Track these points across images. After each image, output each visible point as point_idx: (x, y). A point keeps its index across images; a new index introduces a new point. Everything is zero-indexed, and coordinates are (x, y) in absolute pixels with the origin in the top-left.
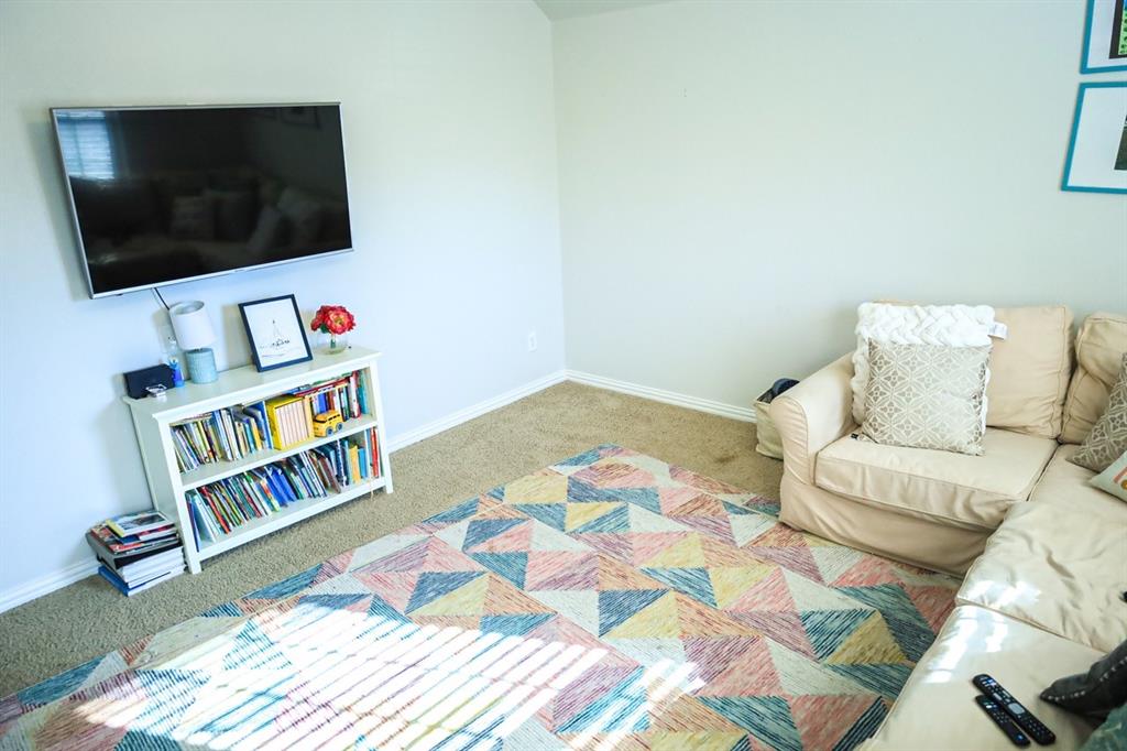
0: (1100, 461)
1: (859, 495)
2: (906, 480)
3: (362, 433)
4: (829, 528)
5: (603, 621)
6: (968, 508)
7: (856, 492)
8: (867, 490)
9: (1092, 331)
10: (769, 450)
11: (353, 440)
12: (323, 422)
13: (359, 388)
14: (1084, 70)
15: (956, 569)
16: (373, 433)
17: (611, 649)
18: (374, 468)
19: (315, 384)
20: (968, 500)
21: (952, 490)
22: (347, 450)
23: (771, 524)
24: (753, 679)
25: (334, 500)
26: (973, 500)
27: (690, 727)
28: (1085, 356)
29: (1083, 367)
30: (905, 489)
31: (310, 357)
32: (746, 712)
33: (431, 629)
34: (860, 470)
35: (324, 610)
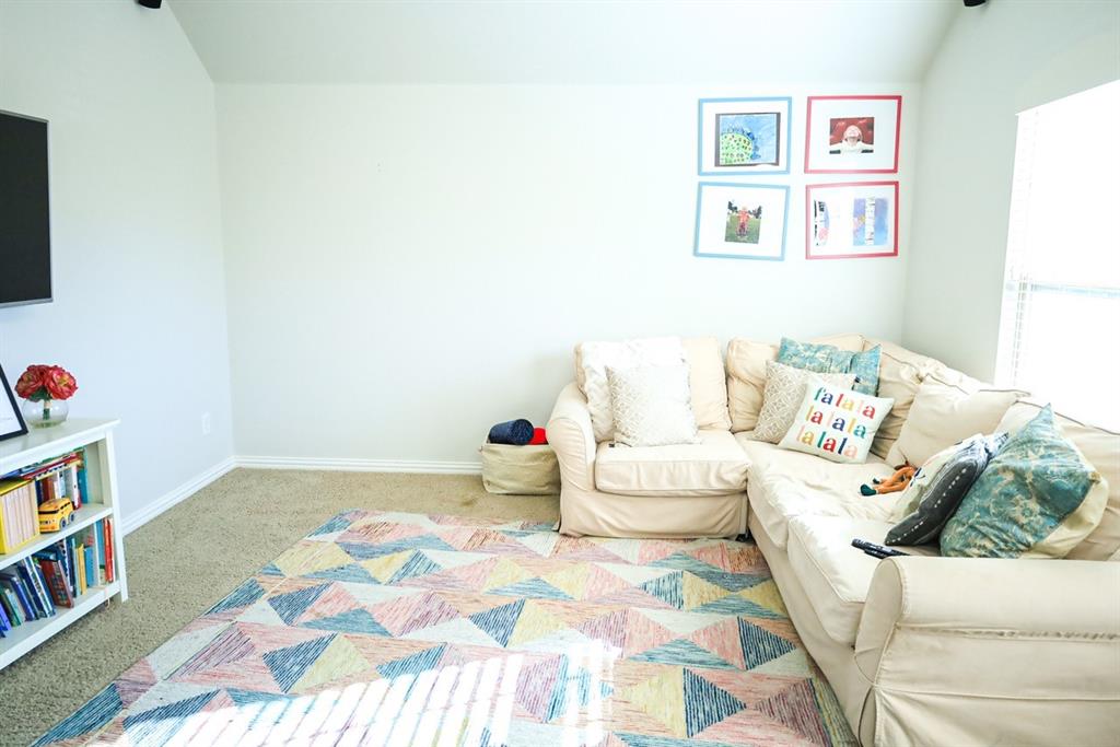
0: (774, 433)
1: (637, 488)
2: (672, 467)
3: (89, 528)
4: (609, 525)
5: (495, 636)
6: (720, 479)
7: (634, 486)
8: (642, 482)
9: (738, 350)
10: (503, 488)
11: (82, 537)
12: (55, 512)
13: (81, 471)
14: (700, 173)
15: (711, 531)
16: (105, 526)
17: (525, 652)
18: (107, 571)
19: (44, 462)
20: (718, 472)
21: (705, 466)
22: (75, 551)
23: (555, 538)
24: (651, 634)
25: (65, 618)
26: (722, 471)
27: (642, 678)
28: (738, 367)
29: (736, 376)
30: (672, 475)
31: (24, 431)
32: (667, 654)
33: (328, 696)
34: (634, 467)
35: (170, 722)
